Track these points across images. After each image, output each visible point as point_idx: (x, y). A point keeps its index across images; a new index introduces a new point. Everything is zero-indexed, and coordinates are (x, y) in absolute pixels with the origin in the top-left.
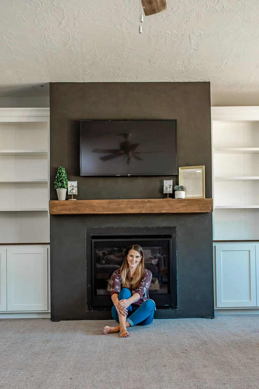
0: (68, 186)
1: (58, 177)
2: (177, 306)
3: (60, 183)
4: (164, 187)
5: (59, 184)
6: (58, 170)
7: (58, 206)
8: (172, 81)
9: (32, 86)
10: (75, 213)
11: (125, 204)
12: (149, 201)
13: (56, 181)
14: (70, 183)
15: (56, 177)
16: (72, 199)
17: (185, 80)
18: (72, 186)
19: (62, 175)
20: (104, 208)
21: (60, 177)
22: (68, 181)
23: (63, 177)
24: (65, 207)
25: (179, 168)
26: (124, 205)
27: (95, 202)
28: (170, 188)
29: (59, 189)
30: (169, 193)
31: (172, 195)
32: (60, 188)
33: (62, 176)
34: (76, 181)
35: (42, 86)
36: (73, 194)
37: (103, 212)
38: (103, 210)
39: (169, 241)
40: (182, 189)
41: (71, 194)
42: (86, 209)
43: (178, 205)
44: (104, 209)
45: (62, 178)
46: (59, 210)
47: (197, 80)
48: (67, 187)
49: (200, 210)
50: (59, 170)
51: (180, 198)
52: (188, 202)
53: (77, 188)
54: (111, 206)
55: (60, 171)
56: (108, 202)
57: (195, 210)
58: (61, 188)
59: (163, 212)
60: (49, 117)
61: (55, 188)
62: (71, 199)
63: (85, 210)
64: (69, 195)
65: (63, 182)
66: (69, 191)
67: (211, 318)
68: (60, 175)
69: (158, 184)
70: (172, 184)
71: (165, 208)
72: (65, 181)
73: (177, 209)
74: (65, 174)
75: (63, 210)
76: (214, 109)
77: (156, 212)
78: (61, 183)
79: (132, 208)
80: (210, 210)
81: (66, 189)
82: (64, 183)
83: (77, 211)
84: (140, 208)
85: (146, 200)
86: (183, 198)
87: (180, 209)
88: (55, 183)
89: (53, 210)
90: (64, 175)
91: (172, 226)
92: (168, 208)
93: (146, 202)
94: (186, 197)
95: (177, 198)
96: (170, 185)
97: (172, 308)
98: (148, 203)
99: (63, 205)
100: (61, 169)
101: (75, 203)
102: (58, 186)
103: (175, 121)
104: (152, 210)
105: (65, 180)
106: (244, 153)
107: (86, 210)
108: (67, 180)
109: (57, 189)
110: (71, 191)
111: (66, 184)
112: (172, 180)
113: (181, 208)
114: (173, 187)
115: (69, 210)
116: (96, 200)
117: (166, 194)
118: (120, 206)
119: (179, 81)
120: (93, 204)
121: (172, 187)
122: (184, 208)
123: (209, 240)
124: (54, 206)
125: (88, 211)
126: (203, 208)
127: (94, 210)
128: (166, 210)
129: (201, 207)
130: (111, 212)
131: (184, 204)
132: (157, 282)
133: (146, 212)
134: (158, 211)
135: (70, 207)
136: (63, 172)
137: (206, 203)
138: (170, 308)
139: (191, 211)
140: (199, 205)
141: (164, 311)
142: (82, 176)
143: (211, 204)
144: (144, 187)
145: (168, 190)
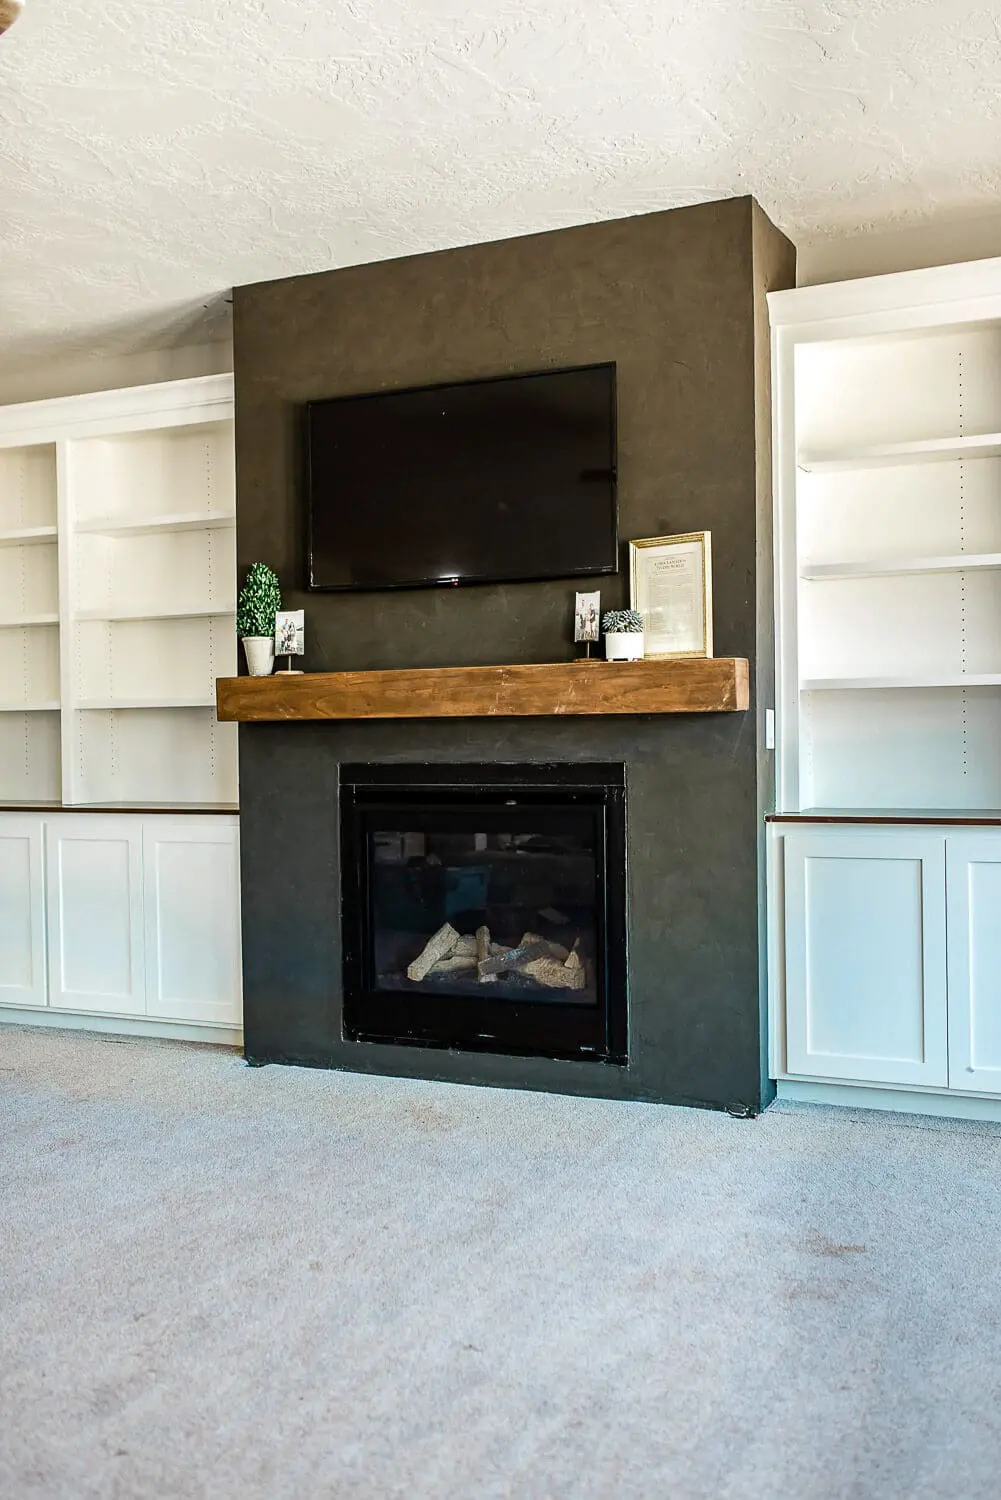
0: (277, 629)
2: (627, 1054)
4: (577, 618)
7: (242, 695)
11: (431, 684)
12: (509, 672)
14: (283, 619)
16: (287, 669)
18: (287, 628)
20: (369, 700)
22: (279, 612)
24: (259, 698)
25: (632, 546)
26: (430, 691)
27: (344, 680)
28: (592, 620)
30: (590, 638)
31: (598, 649)
34: (301, 611)
36: (290, 652)
37: (367, 713)
38: (367, 708)
39: (594, 817)
40: (630, 626)
41: (285, 653)
42: (318, 704)
43: (609, 686)
44: (369, 705)
46: (245, 708)
48: (272, 633)
49: (689, 702)
51: (626, 660)
52: (641, 673)
53: (303, 632)
54: (391, 693)
56: (380, 680)
57: (667, 703)
59: (557, 710)
60: (233, 404)
61: (242, 636)
62: (283, 672)
63: (315, 706)
64: (279, 657)
66: (278, 644)
67: (749, 1114)
70: (597, 607)
71: (565, 699)
73: (606, 699)
75: (253, 708)
77: (534, 712)
79: (455, 698)
80: (727, 704)
81: (268, 639)
82: (257, 620)
83: (292, 710)
84: (480, 697)
85: (500, 669)
86: (630, 660)
87: (614, 699)
89: (226, 708)
91: (610, 760)
92: (573, 696)
93: (499, 677)
94: (649, 651)
95: (615, 660)
96: (593, 612)
97: (609, 1062)
98: (506, 680)
99: (254, 692)
101: (285, 684)
104: (520, 706)
106: (960, 456)
107: (318, 709)
109: (246, 635)
110: (284, 643)
112: (598, 593)
113: (620, 697)
114: (601, 618)
115: (271, 708)
116: (344, 674)
117: (583, 644)
118: (417, 692)
120: (340, 686)
121: (597, 617)
122: (630, 697)
124: (228, 696)
125: (323, 711)
126: (700, 696)
127: (341, 708)
128: (568, 704)
129: (692, 692)
130: (396, 712)
131: (629, 681)
132: (573, 960)
133: (500, 713)
134: (541, 710)
135: (274, 697)
136: (261, 581)
137: (711, 678)
138: (602, 1059)
139: (654, 706)
140: (683, 684)
141: (580, 1065)
142: (316, 591)
143: (729, 679)
144: (517, 620)
145: (588, 628)
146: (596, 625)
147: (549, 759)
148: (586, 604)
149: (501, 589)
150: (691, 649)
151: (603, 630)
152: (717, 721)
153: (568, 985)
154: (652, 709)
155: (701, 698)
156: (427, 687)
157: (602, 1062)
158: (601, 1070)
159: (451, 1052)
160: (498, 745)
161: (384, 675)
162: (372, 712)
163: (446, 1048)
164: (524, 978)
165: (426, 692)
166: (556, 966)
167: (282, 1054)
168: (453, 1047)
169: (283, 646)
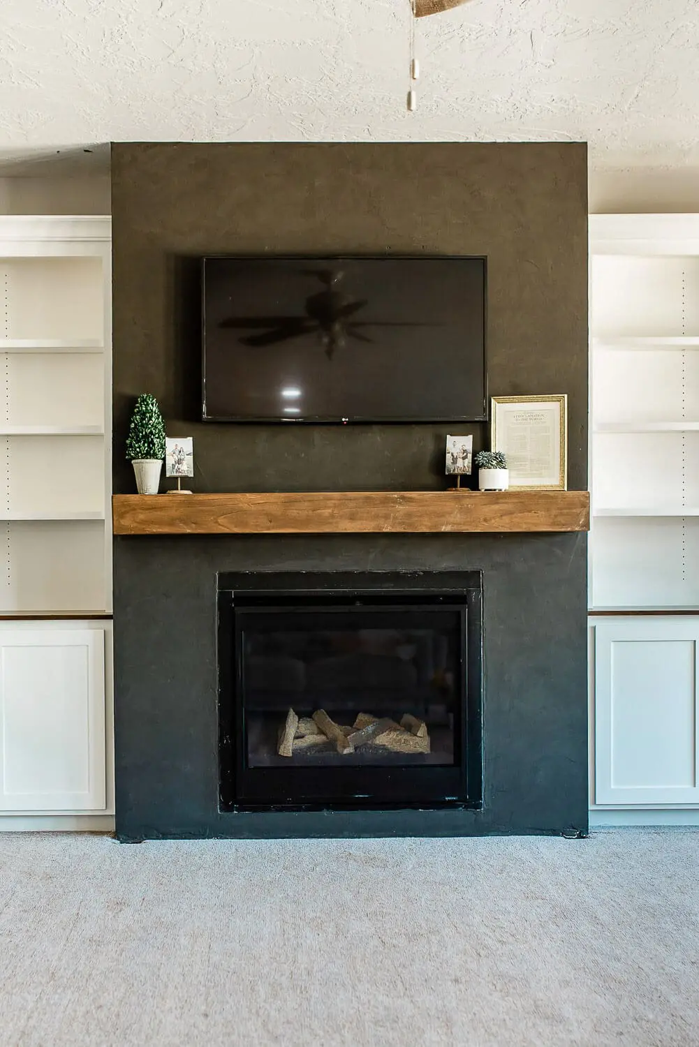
0: (167, 453)
1: (136, 425)
2: (481, 800)
3: (144, 445)
4: (448, 456)
5: (139, 447)
6: (137, 405)
7: (139, 510)
8: (473, 140)
9: (58, 152)
10: (189, 531)
11: (331, 505)
12: (403, 498)
13: (133, 438)
14: (171, 444)
15: (133, 425)
16: (177, 489)
17: (514, 138)
18: (177, 453)
19: (148, 421)
20: (272, 518)
21: (142, 425)
22: (166, 438)
23: (152, 426)
24: (159, 514)
25: (492, 400)
26: (330, 511)
27: (247, 500)
28: (464, 458)
29: (139, 460)
30: (461, 472)
31: (471, 481)
32: (142, 458)
33: (147, 424)
34: (189, 438)
35: (87, 151)
36: (180, 474)
37: (269, 529)
38: (269, 524)
39: (458, 615)
40: (500, 462)
41: (175, 474)
42: (219, 521)
43: (487, 510)
44: (271, 522)
45: (149, 428)
46: (143, 522)
47: (547, 138)
48: (163, 456)
49: (553, 524)
50: (141, 405)
51: (495, 490)
52: (516, 501)
54: (293, 512)
55: (144, 409)
56: (282, 500)
57: (536, 525)
58: (147, 458)
59: (444, 529)
60: (110, 247)
61: (127, 457)
62: (175, 492)
63: (217, 522)
64: (170, 478)
65: (152, 439)
66: (168, 467)
67: (580, 837)
68: (142, 419)
69: (430, 446)
70: (469, 447)
71: (451, 520)
72: (157, 438)
73: (485, 520)
74: (159, 416)
75: (152, 522)
76: (595, 222)
77: (423, 530)
78: (146, 445)
79: (352, 518)
80: (582, 526)
81: (160, 462)
82: (154, 445)
83: (194, 525)
84: (377, 517)
85: (395, 495)
86: (503, 490)
87: (493, 521)
88: (128, 442)
89: (123, 522)
90: (153, 419)
91: (469, 568)
92: (458, 517)
93: (394, 501)
94: (512, 484)
95: (486, 490)
96: (465, 451)
97: (466, 807)
98: (400, 503)
99: (153, 508)
100: (146, 400)
101: (187, 503)
102: (138, 453)
103: (483, 260)
104: (410, 525)
105: (157, 436)
106: (684, 348)
107: (219, 524)
108: (164, 434)
109: (133, 462)
110: (174, 466)
111: (162, 448)
112: (471, 436)
113: (497, 520)
115: (171, 523)
116: (247, 495)
117: (454, 477)
118: (319, 511)
119: (494, 141)
120: (241, 505)
121: (470, 456)
122: (506, 519)
123: (577, 612)
124: (126, 512)
125: (225, 526)
126: (561, 519)
127: (243, 524)
128: (454, 524)
129: (556, 516)
130: (293, 527)
131: (505, 507)
132: (422, 731)
133: (394, 530)
134: (430, 528)
135: (174, 513)
136: (152, 410)
137: (571, 505)
138: (461, 806)
139: (524, 526)
140: (548, 510)
141: (442, 813)
142: (208, 423)
143: (585, 507)
144: (389, 455)
145: (460, 463)
146: (468, 462)
147: (416, 568)
148: (459, 447)
149: (375, 428)
150: (549, 484)
152: (558, 539)
153: (420, 750)
154: (523, 528)
155: (563, 522)
156: (326, 507)
157: (461, 808)
158: (460, 814)
159: (325, 813)
160: (372, 556)
161: (286, 497)
162: (273, 528)
163: (321, 810)
164: (377, 747)
165: (327, 512)
166: (406, 736)
167: (157, 830)
168: (328, 809)
169: (173, 468)
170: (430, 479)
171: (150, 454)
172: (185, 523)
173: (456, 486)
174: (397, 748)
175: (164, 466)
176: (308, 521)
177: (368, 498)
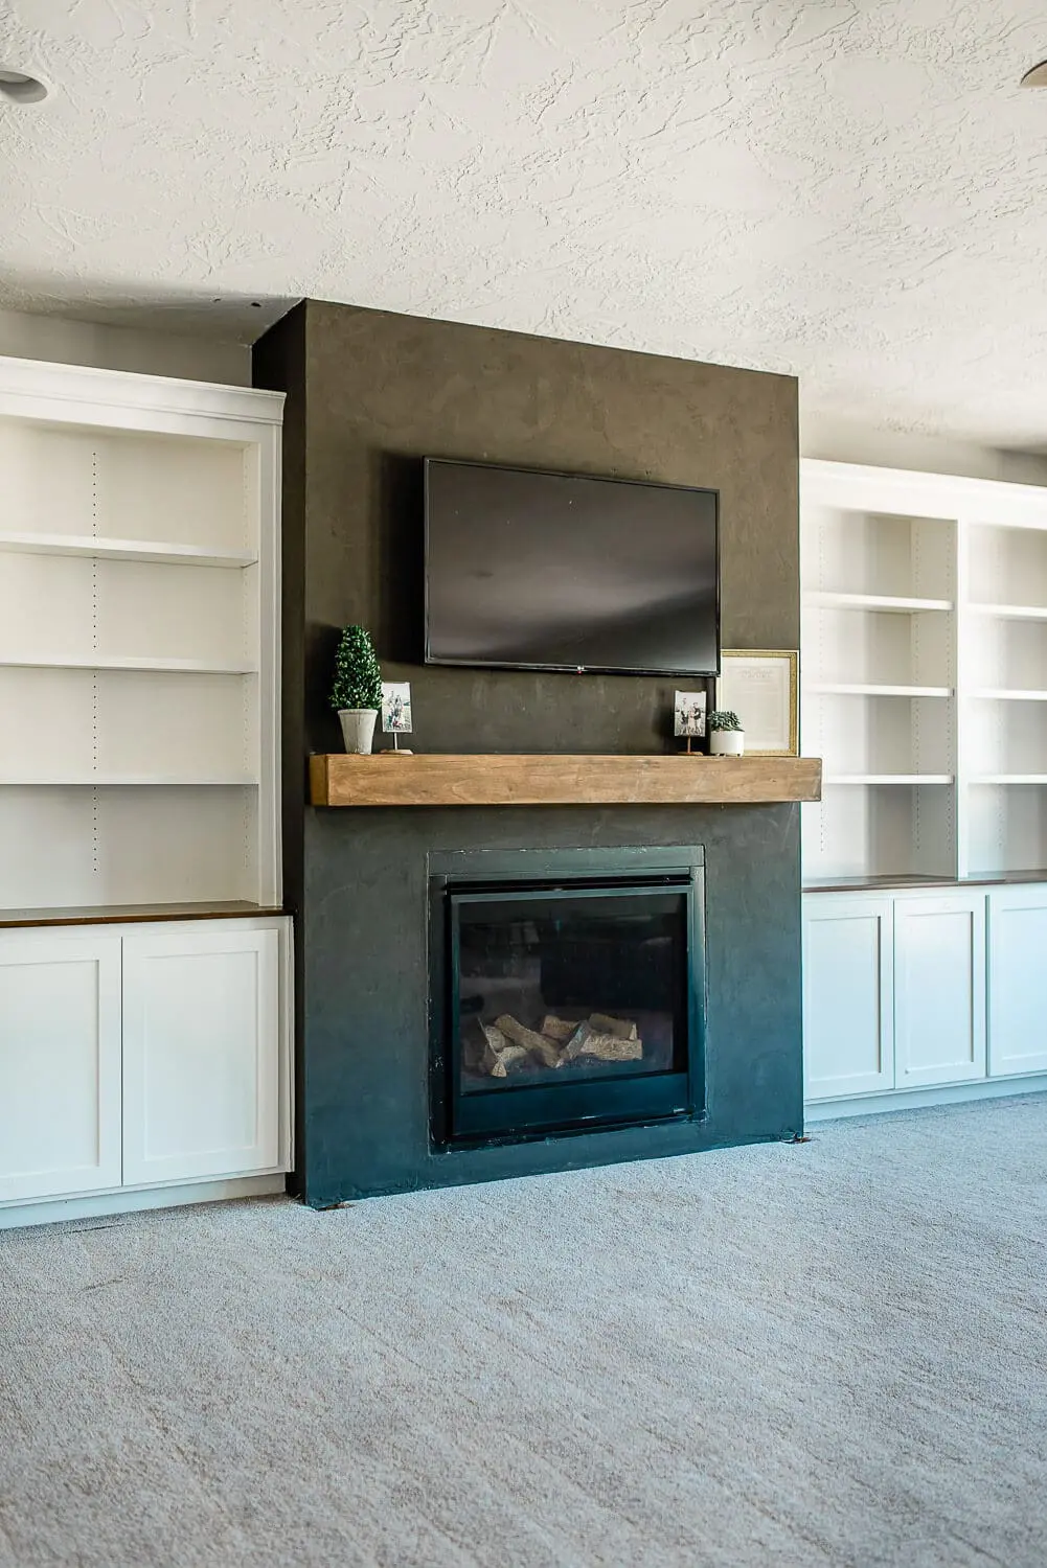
0: (382, 701)
2: (705, 1109)
3: (363, 690)
7: (360, 775)
9: (218, 300)
10: (418, 802)
11: (576, 771)
12: (648, 763)
15: (342, 664)
16: (394, 748)
19: (365, 661)
20: (511, 785)
22: (383, 683)
23: (370, 666)
24: (382, 779)
25: (721, 653)
26: (575, 776)
27: (484, 763)
28: (696, 718)
29: (356, 710)
30: (692, 734)
31: (702, 745)
32: (364, 707)
33: (363, 663)
34: (406, 684)
35: (255, 305)
36: (397, 730)
37: (509, 799)
38: (508, 793)
39: (684, 897)
40: (735, 723)
42: (454, 789)
43: (728, 777)
44: (510, 790)
45: (366, 670)
46: (364, 790)
48: (379, 706)
49: (789, 794)
50: (353, 639)
51: (731, 755)
52: (755, 767)
54: (535, 779)
55: (355, 644)
56: (525, 763)
57: (774, 794)
59: (688, 799)
61: (333, 705)
62: (391, 751)
63: (451, 791)
66: (385, 718)
68: (354, 656)
69: (654, 701)
70: (703, 706)
71: (695, 788)
73: (727, 789)
74: (373, 653)
75: (375, 790)
77: (668, 799)
79: (597, 787)
80: (815, 796)
81: (376, 713)
83: (423, 794)
84: (621, 785)
85: (641, 759)
87: (735, 790)
89: (341, 790)
92: (700, 786)
94: (747, 749)
95: (721, 755)
96: (697, 710)
97: (691, 1119)
98: (646, 770)
99: (371, 772)
100: (357, 633)
101: (416, 765)
107: (453, 793)
109: (339, 712)
110: (391, 718)
113: (739, 788)
115: (399, 791)
116: (487, 756)
118: (563, 778)
121: (703, 715)
122: (747, 787)
123: (790, 889)
124: (343, 777)
125: (459, 795)
127: (480, 792)
128: (697, 793)
129: (792, 785)
130: (534, 797)
131: (745, 774)
132: (633, 1033)
133: (637, 801)
134: (674, 798)
135: (400, 778)
137: (803, 773)
138: (686, 1117)
139: (761, 796)
140: (785, 778)
142: (432, 666)
143: (818, 775)
144: (613, 711)
145: (691, 723)
146: (701, 722)
148: (688, 702)
150: (779, 748)
151: (710, 726)
154: (760, 799)
156: (570, 773)
157: (686, 1121)
158: (685, 1128)
159: (548, 1142)
160: (596, 830)
161: (527, 760)
162: (513, 799)
163: (543, 1139)
164: (587, 1057)
165: (571, 779)
166: (614, 1041)
167: (356, 1187)
168: (551, 1136)
169: (391, 721)
170: (654, 740)
171: (372, 703)
172: (415, 792)
173: (686, 750)
174: (607, 1056)
175: (379, 717)
176: (550, 790)
177: (612, 762)
